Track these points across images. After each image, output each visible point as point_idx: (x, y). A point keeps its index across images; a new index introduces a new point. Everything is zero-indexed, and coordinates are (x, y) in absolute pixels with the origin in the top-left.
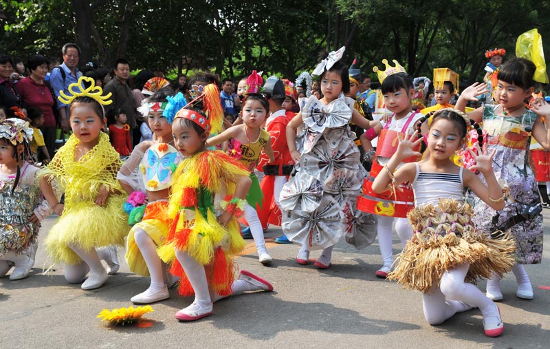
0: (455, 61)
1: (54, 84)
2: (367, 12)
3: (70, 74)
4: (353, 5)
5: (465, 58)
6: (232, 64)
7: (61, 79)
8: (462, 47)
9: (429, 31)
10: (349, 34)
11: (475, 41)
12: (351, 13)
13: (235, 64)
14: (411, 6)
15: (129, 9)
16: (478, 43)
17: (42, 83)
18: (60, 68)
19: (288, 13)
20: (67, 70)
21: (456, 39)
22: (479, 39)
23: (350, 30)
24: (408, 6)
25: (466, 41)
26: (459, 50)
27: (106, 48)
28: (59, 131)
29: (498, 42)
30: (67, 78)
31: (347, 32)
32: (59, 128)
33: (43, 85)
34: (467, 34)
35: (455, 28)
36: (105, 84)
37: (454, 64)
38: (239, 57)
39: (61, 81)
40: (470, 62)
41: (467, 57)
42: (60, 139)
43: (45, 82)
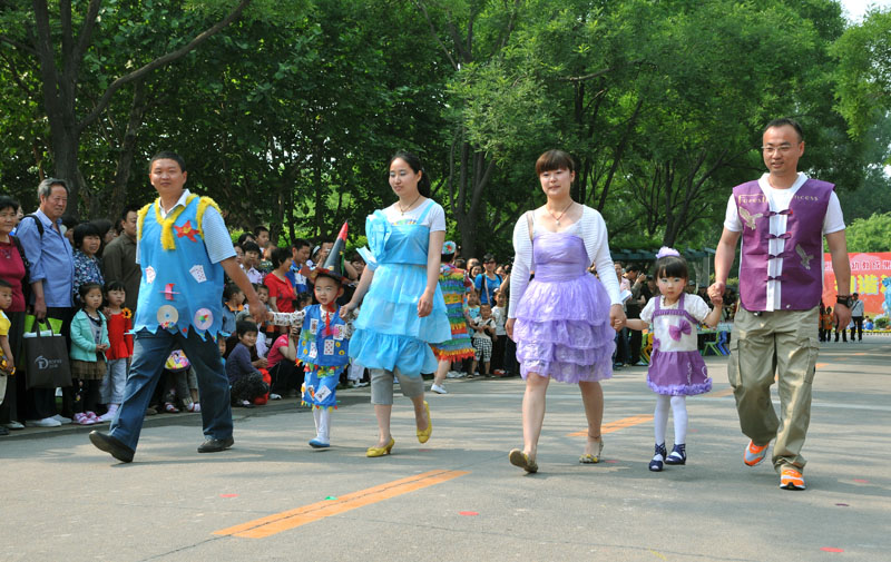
0: (639, 222)
1: (25, 243)
2: (509, 143)
3: (51, 228)
4: (490, 131)
5: (654, 217)
6: (293, 221)
7: (38, 234)
8: (648, 199)
9: (600, 176)
10: (482, 176)
11: (669, 191)
12: (486, 143)
13: (299, 221)
14: (575, 137)
15: (133, 132)
16: (673, 195)
17: (8, 241)
18: (34, 217)
19: (386, 143)
20: (46, 221)
21: (641, 188)
22: (675, 189)
23: (483, 170)
24: (570, 136)
25: (656, 190)
26: (645, 204)
27: (92, 192)
28: (31, 319)
29: (702, 194)
30: (45, 234)
31: (479, 172)
32: (31, 313)
33: (9, 245)
34: (658, 181)
35: (638, 172)
36: (106, 244)
37: (638, 226)
38: (306, 210)
39: (36, 238)
40: (662, 222)
41: (657, 216)
42: (32, 331)
43: (12, 238)
